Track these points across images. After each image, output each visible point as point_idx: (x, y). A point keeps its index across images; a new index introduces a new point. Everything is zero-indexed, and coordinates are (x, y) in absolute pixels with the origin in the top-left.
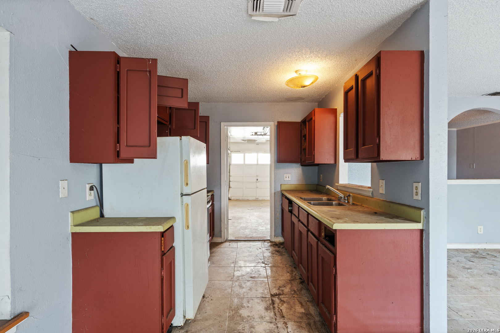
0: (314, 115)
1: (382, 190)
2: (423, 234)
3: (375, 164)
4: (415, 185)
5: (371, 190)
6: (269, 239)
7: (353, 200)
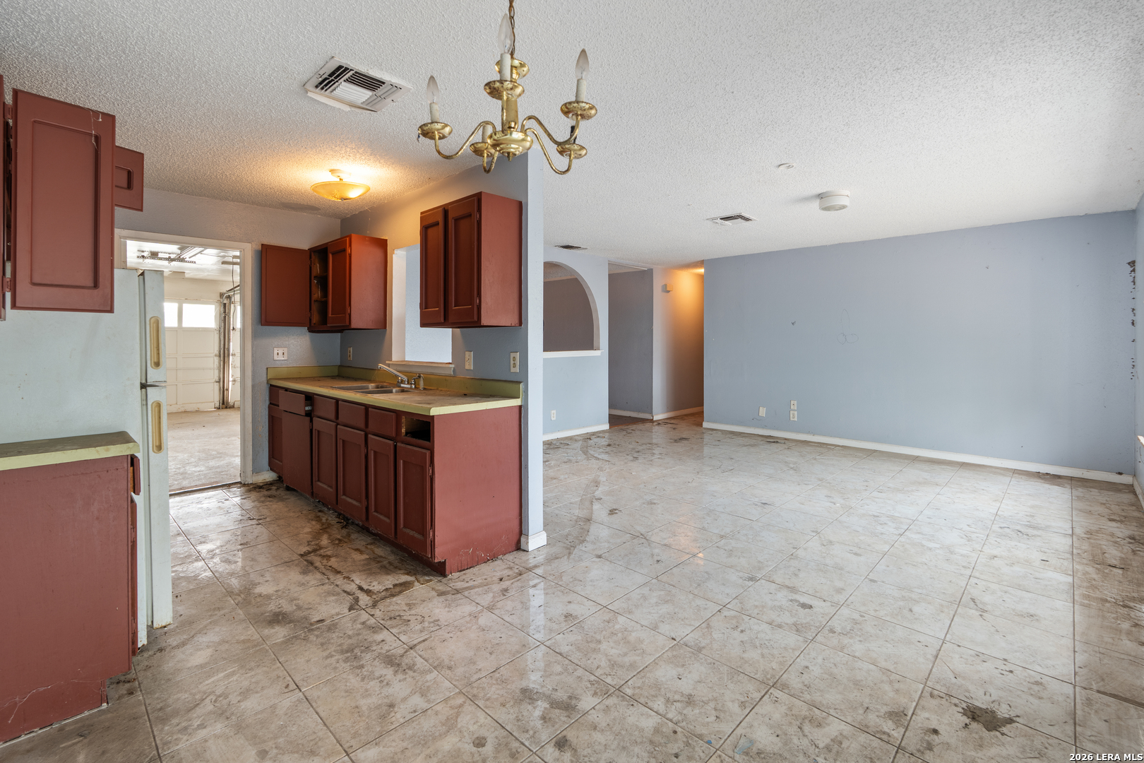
0: (350, 246)
1: (469, 365)
2: (521, 411)
3: (458, 330)
4: (512, 355)
5: (453, 366)
6: (239, 480)
7: (424, 385)
